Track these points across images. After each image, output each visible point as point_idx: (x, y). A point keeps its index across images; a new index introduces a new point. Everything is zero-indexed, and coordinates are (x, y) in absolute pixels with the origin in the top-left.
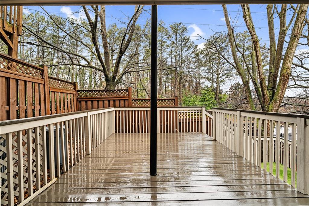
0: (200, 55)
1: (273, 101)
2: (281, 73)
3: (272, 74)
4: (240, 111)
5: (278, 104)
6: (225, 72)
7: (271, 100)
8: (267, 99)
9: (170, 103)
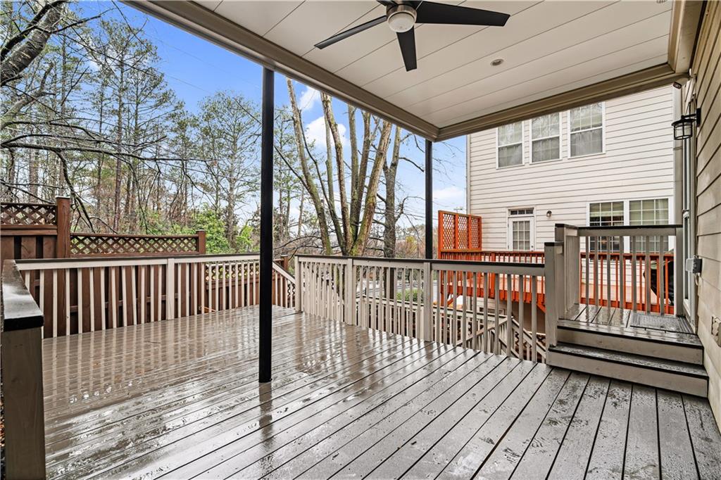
0: (189, 129)
1: (357, 242)
2: (366, 202)
3: (355, 201)
4: (354, 258)
5: (363, 247)
6: (247, 179)
7: (355, 241)
8: (350, 239)
9: (186, 245)
